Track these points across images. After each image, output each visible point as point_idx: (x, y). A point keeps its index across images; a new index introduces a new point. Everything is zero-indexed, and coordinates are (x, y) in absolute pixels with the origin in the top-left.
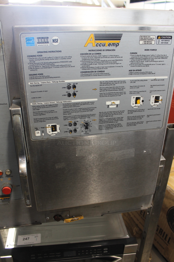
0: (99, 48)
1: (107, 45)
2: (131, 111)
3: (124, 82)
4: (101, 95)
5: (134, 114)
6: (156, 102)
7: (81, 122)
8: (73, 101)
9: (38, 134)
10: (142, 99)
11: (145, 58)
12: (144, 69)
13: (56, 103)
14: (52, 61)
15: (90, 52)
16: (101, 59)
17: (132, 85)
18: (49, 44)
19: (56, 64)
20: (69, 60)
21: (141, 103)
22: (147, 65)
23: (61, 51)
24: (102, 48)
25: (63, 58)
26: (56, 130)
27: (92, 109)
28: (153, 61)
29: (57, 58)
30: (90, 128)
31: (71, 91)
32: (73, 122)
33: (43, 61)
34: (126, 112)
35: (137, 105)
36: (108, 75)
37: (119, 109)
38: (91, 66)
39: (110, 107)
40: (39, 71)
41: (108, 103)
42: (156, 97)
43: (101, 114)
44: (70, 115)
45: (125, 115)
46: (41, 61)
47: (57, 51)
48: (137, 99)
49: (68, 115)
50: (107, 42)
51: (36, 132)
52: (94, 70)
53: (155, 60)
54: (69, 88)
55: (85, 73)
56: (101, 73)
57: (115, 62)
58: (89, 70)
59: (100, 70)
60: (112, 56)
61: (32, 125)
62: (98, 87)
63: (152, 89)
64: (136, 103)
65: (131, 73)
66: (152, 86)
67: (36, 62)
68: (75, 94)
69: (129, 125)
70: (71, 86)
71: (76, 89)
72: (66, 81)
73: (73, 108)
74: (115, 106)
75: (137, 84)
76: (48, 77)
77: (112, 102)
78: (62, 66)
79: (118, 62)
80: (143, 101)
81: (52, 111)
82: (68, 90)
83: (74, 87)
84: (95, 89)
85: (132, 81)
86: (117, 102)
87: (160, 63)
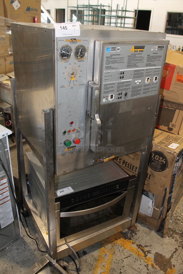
0: (135, 53)
1: (138, 51)
2: (145, 86)
3: (144, 70)
4: (134, 77)
5: (147, 87)
6: (155, 80)
7: (124, 92)
8: (122, 81)
9: (104, 100)
10: (150, 79)
11: (153, 57)
12: (152, 63)
13: (115, 82)
14: (116, 60)
15: (132, 55)
16: (136, 59)
17: (147, 71)
18: (115, 51)
19: (117, 61)
20: (123, 59)
21: (150, 81)
22: (153, 61)
23: (120, 55)
24: (137, 53)
25: (120, 58)
26: (112, 98)
27: (129, 85)
28: (156, 59)
29: (118, 58)
30: (127, 96)
31: (122, 76)
32: (120, 92)
33: (112, 60)
34: (143, 86)
35: (148, 82)
36: (138, 67)
37: (141, 85)
38: (131, 62)
39: (137, 83)
40: (110, 65)
41: (136, 81)
42: (156, 77)
43: (133, 88)
44: (120, 89)
45: (142, 88)
46: (111, 60)
47: (115, 55)
48: (148, 79)
49: (119, 89)
50: (139, 50)
51: (104, 99)
52: (132, 64)
53: (157, 58)
54: (121, 74)
55: (129, 66)
56: (135, 66)
57: (141, 60)
58: (130, 64)
59: (135, 64)
60: (140, 57)
61: (102, 95)
62: (133, 73)
63: (155, 73)
64: (147, 81)
65: (147, 65)
66: (154, 72)
67: (109, 60)
68: (123, 77)
69: (144, 93)
70: (122, 73)
71: (124, 75)
72: (121, 70)
73: (121, 85)
74: (139, 83)
75: (149, 71)
76: (113, 68)
77: (138, 81)
78: (120, 62)
79: (142, 60)
80: (150, 80)
81: (112, 87)
82: (120, 75)
83: (123, 73)
84: (131, 74)
85: (147, 70)
86: (140, 81)
87: (159, 60)
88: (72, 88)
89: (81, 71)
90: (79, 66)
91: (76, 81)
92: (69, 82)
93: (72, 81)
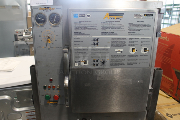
0: (111, 20)
1: (116, 18)
2: (129, 56)
3: (125, 39)
4: (112, 46)
5: (132, 58)
6: (144, 51)
7: (100, 60)
8: (96, 48)
9: (76, 65)
10: (136, 49)
11: (137, 26)
12: (137, 32)
13: (87, 48)
14: (86, 26)
15: (106, 22)
16: (112, 26)
17: (130, 40)
18: (85, 17)
19: (88, 28)
20: (95, 26)
21: (136, 51)
22: (139, 30)
23: (91, 21)
24: (113, 20)
25: (92, 24)
26: (86, 64)
27: (107, 53)
28: (142, 27)
29: (89, 25)
30: (105, 64)
31: (96, 42)
32: (96, 59)
33: (82, 26)
34: (127, 56)
35: (133, 52)
36: (116, 34)
37: (122, 54)
38: (107, 29)
39: (117, 52)
40: (79, 31)
41: (116, 50)
42: (144, 48)
43: (112, 56)
44: (94, 56)
45: (126, 58)
46: (80, 26)
47: (89, 21)
48: (133, 49)
49: (93, 56)
50: (116, 17)
51: (76, 63)
52: (108, 32)
53: (143, 27)
54: (94, 40)
55: (103, 33)
56: (112, 33)
57: (120, 28)
58: (106, 32)
59: (112, 32)
60: (118, 25)
61: (73, 58)
62: (110, 41)
63: (142, 44)
64: (133, 51)
65: (129, 34)
66: (142, 42)
67: (78, 26)
68: (97, 44)
69: (128, 64)
70: (96, 39)
71: (98, 42)
72: (93, 37)
73: (96, 52)
74: (120, 52)
75: (133, 40)
76: (84, 34)
77: (119, 50)
78: (91, 29)
79: (121, 28)
80: (137, 50)
81: (85, 53)
82: (94, 42)
83: (97, 40)
84: (109, 42)
86: (122, 50)
87: (146, 29)
88: (49, 49)
89: (57, 35)
90: (54, 31)
91: (53, 44)
92: (45, 44)
93: (48, 44)
